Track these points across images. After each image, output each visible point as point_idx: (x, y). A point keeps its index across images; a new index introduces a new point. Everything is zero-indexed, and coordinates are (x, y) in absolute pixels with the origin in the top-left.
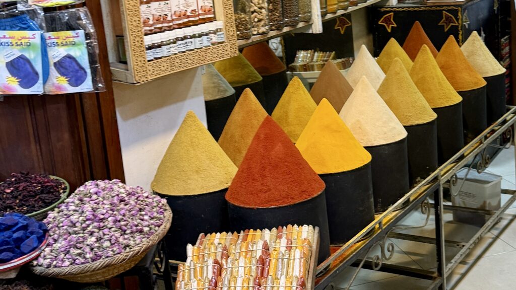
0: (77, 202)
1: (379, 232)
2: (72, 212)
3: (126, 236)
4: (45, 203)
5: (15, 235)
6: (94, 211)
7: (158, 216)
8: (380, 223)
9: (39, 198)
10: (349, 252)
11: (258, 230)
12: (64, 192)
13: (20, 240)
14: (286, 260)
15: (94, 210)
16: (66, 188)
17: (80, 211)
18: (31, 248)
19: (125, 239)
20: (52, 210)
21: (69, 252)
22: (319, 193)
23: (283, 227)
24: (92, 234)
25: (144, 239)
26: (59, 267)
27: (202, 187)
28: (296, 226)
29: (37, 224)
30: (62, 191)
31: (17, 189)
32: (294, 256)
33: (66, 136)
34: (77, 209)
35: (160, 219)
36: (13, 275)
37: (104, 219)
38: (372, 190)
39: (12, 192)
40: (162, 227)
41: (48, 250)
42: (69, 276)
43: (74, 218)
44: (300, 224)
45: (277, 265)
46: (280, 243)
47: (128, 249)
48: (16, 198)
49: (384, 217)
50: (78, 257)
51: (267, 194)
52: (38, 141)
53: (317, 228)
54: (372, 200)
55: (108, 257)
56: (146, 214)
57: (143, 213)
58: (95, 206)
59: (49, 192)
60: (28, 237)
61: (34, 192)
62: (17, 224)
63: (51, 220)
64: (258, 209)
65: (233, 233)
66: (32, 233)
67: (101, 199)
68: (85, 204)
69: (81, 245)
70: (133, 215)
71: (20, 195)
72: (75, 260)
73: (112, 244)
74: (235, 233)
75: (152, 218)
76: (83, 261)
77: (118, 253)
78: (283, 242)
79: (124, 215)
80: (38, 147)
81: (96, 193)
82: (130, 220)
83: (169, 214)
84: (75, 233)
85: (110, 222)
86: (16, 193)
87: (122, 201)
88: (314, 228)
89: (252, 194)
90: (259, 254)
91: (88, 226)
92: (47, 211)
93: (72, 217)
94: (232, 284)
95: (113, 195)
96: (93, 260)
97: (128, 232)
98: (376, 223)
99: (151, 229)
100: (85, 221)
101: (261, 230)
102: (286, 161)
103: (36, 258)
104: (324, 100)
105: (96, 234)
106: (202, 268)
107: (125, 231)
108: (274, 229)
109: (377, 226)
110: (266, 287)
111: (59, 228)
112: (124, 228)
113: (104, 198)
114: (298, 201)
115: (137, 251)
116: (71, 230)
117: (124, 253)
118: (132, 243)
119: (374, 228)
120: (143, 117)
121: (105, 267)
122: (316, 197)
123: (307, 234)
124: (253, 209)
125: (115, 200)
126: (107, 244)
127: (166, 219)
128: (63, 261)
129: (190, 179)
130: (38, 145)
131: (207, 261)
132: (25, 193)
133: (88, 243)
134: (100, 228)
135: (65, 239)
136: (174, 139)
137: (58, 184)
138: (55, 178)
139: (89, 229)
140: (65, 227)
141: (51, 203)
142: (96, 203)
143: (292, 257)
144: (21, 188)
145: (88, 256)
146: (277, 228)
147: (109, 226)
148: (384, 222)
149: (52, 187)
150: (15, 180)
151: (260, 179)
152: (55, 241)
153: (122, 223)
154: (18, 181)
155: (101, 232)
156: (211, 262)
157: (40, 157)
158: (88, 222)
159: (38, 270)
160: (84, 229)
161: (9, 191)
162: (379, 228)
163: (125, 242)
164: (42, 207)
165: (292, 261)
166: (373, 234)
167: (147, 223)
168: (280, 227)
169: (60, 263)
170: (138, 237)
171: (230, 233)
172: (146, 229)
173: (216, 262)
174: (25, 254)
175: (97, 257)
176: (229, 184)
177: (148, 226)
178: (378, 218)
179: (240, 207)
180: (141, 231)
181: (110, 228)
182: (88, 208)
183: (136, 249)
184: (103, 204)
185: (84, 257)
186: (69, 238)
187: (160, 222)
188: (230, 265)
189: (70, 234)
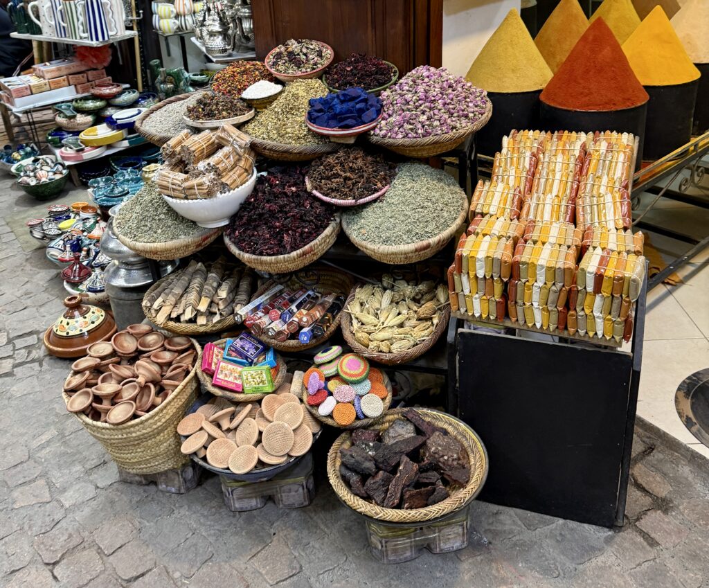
0: (411, 83)
1: (693, 154)
2: (405, 92)
3: (454, 119)
4: (379, 83)
5: (358, 106)
6: (427, 93)
7: (481, 105)
8: (696, 145)
9: (374, 78)
10: (660, 169)
11: (574, 132)
12: (394, 75)
13: (361, 111)
14: (607, 162)
15: (426, 91)
16: (395, 72)
17: (414, 91)
18: (370, 119)
19: (452, 121)
20: (385, 90)
21: (402, 126)
22: (643, 103)
23: (600, 132)
24: (423, 113)
25: (469, 124)
26: (393, 138)
27: (517, 86)
28: (615, 133)
29: (375, 99)
30: (392, 74)
31: (356, 68)
32: (617, 159)
33: (400, 23)
34: (411, 89)
35: (482, 108)
36: (352, 141)
37: (434, 100)
38: (694, 109)
39: (352, 70)
40: (485, 115)
41: (383, 123)
42: (401, 147)
43: (409, 96)
44: (620, 131)
45: (597, 164)
46: (600, 145)
47: (454, 131)
48: (355, 75)
49: (702, 140)
50: (410, 132)
51: (587, 98)
52: (374, 27)
53: (637, 138)
54: (692, 119)
55: (436, 135)
56: (471, 102)
57: (468, 100)
58: (427, 88)
59: (382, 74)
60: (368, 109)
61: (371, 72)
62: (360, 96)
63: (385, 97)
64: (576, 111)
65: (546, 132)
66: (372, 106)
67: (432, 82)
68: (419, 85)
69: (414, 121)
70: (459, 101)
71: (358, 73)
72: (407, 134)
73: (441, 124)
74: (549, 132)
75: (476, 106)
76: (415, 135)
77: (446, 133)
78: (603, 146)
79: (452, 99)
80: (374, 33)
81: (428, 77)
82: (457, 105)
83: (489, 105)
84: (409, 110)
85: (440, 104)
86: (355, 72)
87: (450, 86)
88: (634, 136)
89: (572, 96)
90: (577, 153)
91: (421, 106)
92: (380, 90)
93: (406, 96)
94: (551, 177)
95: (443, 80)
96: (424, 136)
97: (455, 115)
98: (691, 145)
99: (475, 115)
100: (418, 101)
101: (577, 132)
102: (612, 66)
103: (374, 128)
104: (658, 7)
105: (428, 113)
106: (519, 159)
107: (452, 114)
108: (591, 133)
109: (692, 148)
110: (586, 184)
111: (393, 105)
112: (452, 111)
113: (434, 82)
114: (620, 108)
115: (463, 133)
116: (405, 108)
117: (451, 134)
118: (458, 125)
119: (688, 150)
120: (463, 14)
121: (434, 143)
122: (640, 107)
123: (627, 141)
124: (569, 111)
125: (445, 85)
126: (436, 123)
127: (487, 109)
128: (397, 133)
129: (506, 77)
130: (374, 30)
131: (524, 153)
132: (363, 72)
133: (420, 120)
134: (431, 109)
135: (400, 115)
136: (492, 37)
137: (389, 68)
138: (387, 62)
139: (422, 108)
140: (399, 105)
141: (384, 84)
142: (427, 85)
143: (614, 160)
144: (359, 68)
145: (420, 131)
146: (594, 133)
147: (439, 107)
148: (700, 144)
149: (385, 69)
150: (355, 60)
151: (581, 81)
152: (390, 116)
153: (451, 106)
154: (357, 61)
155: (432, 112)
156: (528, 154)
157: (374, 42)
158: (420, 102)
159: (374, 139)
160: (417, 108)
161: (349, 69)
162: (693, 151)
163: (452, 123)
164: (377, 86)
165: (614, 164)
166: (686, 155)
167: (472, 110)
168: (597, 132)
169: (394, 135)
170: (464, 121)
171: (543, 132)
172: (471, 115)
173: (533, 155)
174: (365, 123)
175: (426, 134)
176: (544, 86)
177: (473, 112)
178: (693, 140)
179: (556, 108)
180: (466, 116)
181: (440, 110)
182: (421, 89)
183: (462, 131)
184: (434, 87)
185: (416, 133)
186: (403, 114)
187: (483, 111)
188: (547, 160)
189: (403, 111)
